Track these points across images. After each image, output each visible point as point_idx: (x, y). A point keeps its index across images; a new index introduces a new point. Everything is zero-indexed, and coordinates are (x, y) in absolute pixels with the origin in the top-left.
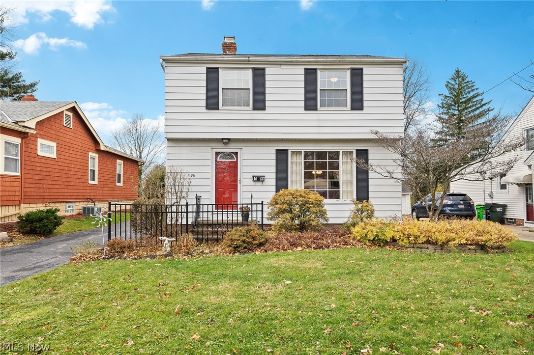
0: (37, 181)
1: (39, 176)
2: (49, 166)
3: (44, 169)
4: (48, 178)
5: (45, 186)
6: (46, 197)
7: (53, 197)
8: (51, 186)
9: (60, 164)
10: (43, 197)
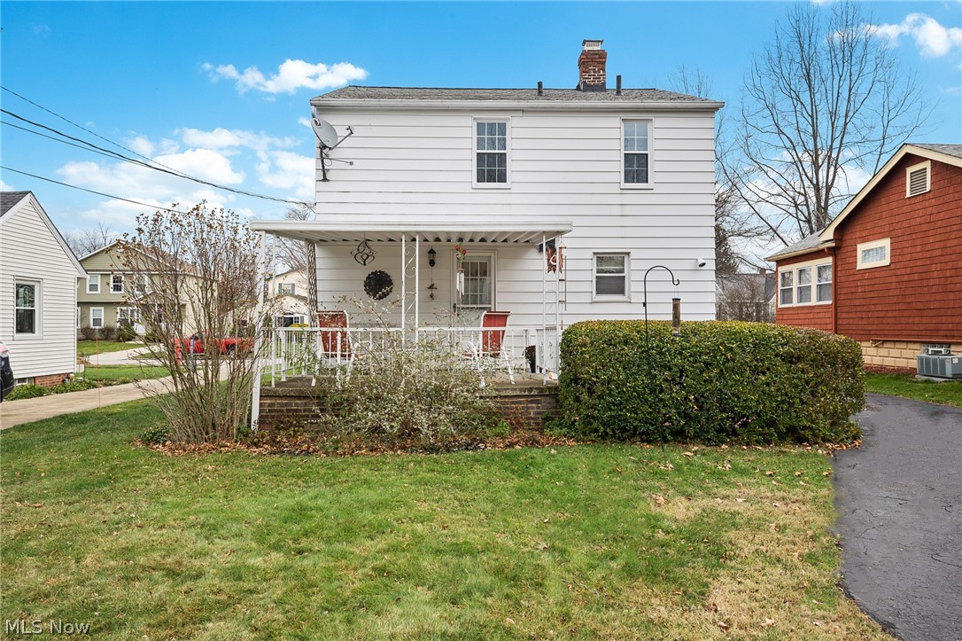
0: (858, 309)
1: (861, 300)
2: (877, 281)
3: (867, 289)
4: (876, 301)
5: (870, 314)
6: (873, 332)
7: (886, 332)
8: (882, 314)
9: (899, 272)
10: (867, 332)
